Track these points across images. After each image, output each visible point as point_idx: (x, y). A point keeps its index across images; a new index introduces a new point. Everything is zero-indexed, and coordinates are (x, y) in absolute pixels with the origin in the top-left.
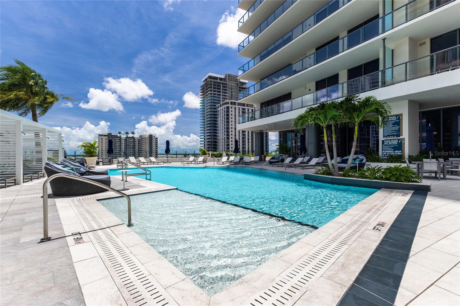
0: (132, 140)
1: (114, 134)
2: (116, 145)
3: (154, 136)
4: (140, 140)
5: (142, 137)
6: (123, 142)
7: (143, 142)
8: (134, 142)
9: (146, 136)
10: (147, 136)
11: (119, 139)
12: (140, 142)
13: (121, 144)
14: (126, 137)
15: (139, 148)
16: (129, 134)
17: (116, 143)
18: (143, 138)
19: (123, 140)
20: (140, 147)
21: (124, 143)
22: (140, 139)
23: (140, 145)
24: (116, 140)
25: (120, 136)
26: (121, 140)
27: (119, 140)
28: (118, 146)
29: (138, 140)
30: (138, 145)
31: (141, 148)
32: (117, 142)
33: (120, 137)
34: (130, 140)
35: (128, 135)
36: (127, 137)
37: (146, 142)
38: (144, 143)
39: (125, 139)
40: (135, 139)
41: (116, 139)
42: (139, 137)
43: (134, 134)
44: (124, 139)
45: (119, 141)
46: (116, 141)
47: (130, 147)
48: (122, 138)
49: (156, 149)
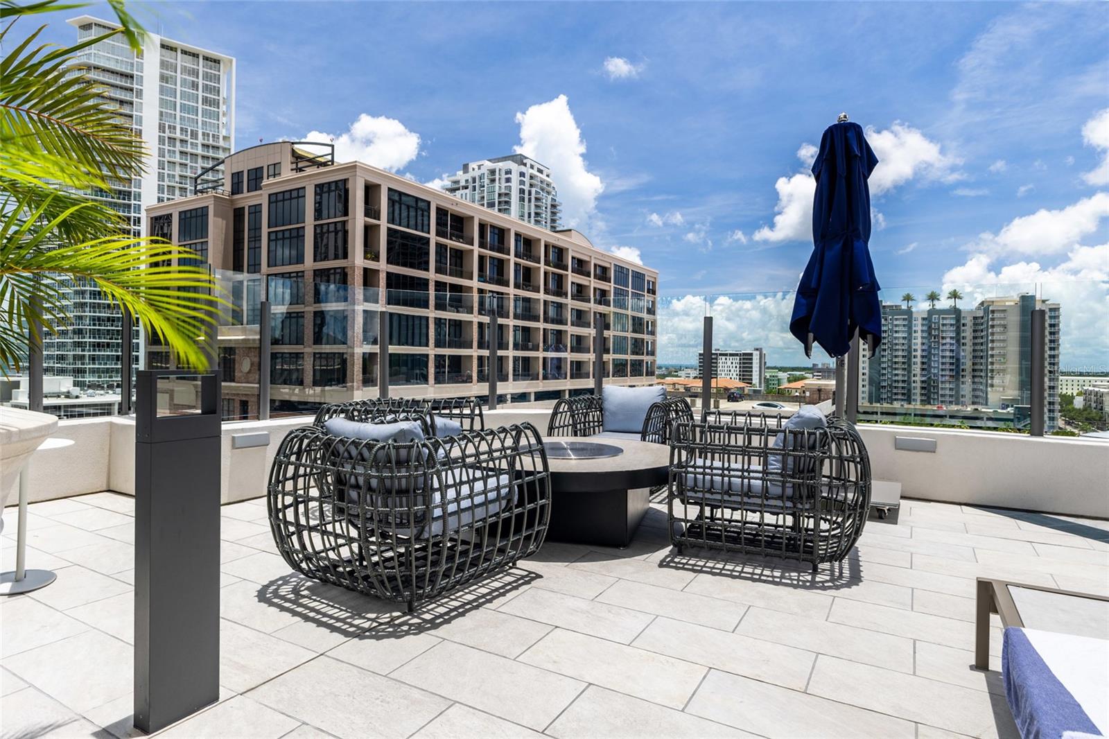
0: (951, 318)
1: (888, 304)
2: (896, 338)
3: (1044, 301)
4: (982, 318)
5: (991, 308)
6: (918, 326)
7: (993, 326)
8: (958, 328)
9: (1007, 304)
10: (1012, 303)
11: (904, 319)
12: (982, 324)
13: (910, 334)
14: (929, 311)
15: (978, 347)
16: (938, 299)
17: (896, 332)
18: (993, 312)
19: (920, 322)
20: (982, 344)
21: (922, 331)
22: (981, 313)
23: (982, 337)
24: (895, 323)
25: (909, 308)
26: (910, 322)
27: (906, 323)
28: (902, 341)
29: (975, 318)
30: (975, 338)
31: (984, 347)
32: (897, 329)
33: (909, 312)
34: (943, 318)
35: (936, 302)
36: (932, 312)
37: (1005, 326)
38: (997, 330)
39: (926, 316)
40: (963, 315)
41: (896, 319)
42: (978, 308)
43: (960, 298)
44: (924, 319)
45: (904, 325)
46: (896, 326)
48: (914, 316)
49: (1053, 353)
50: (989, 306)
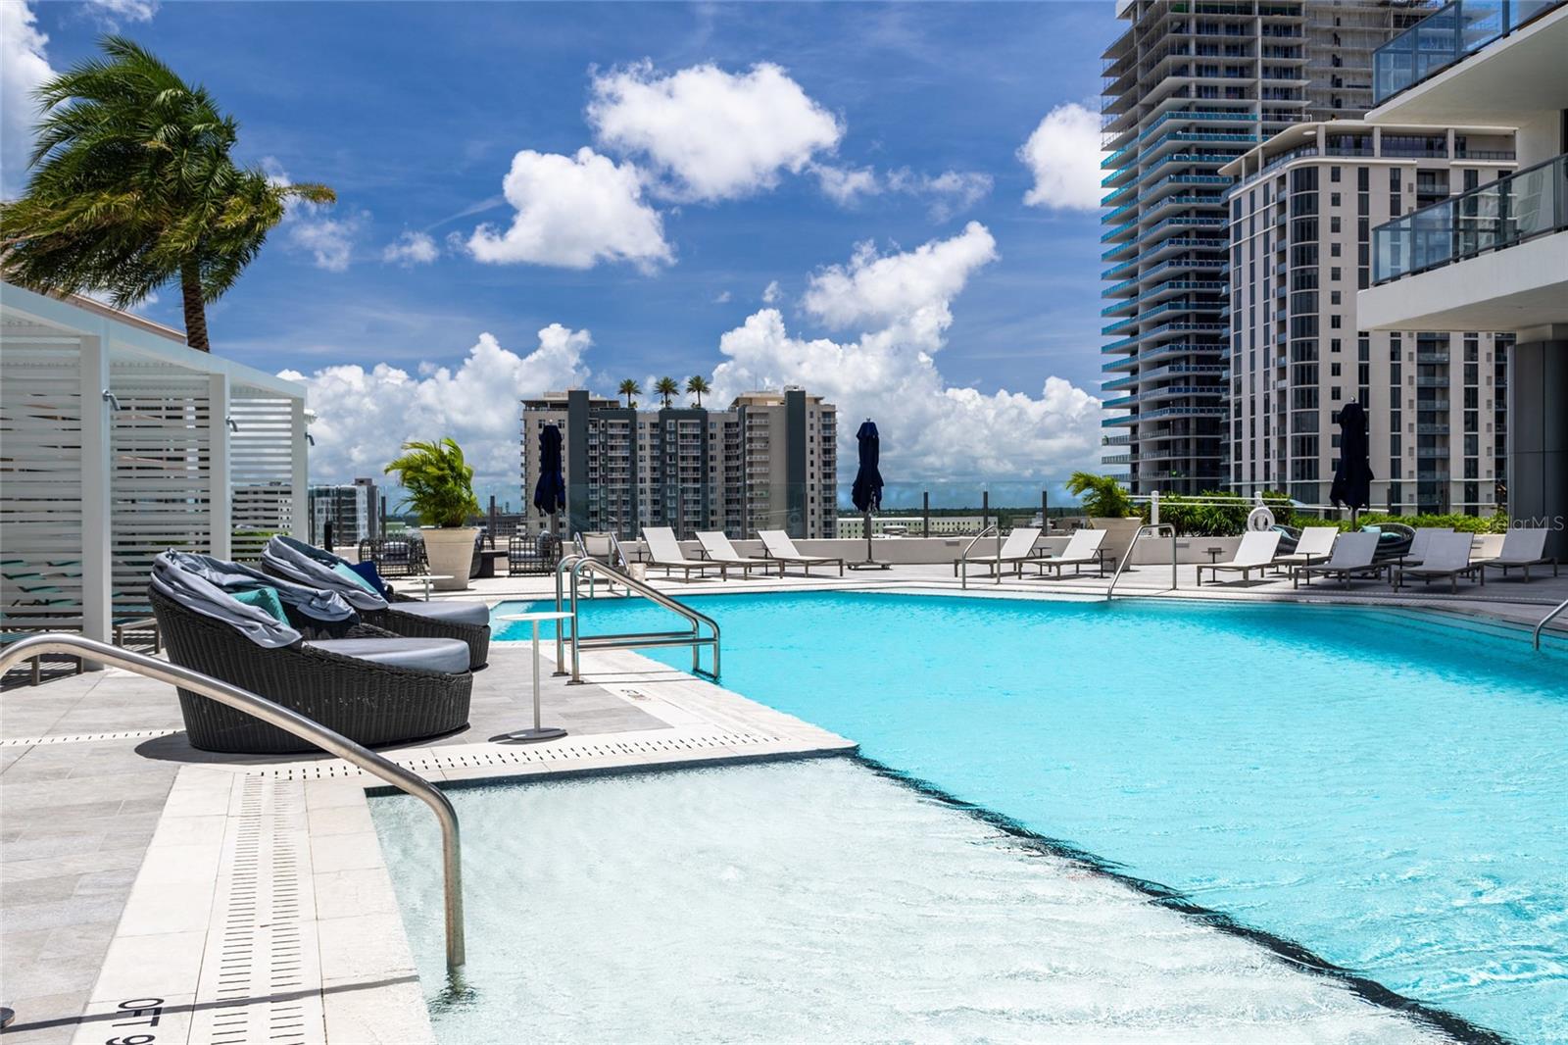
0: (694, 425)
1: (598, 398)
2: (612, 459)
3: (817, 400)
4: (737, 425)
5: (747, 411)
6: (645, 439)
7: (751, 440)
8: (704, 441)
9: (770, 404)
10: (775, 403)
11: (624, 426)
12: (737, 436)
13: (633, 452)
14: (661, 412)
15: (733, 474)
16: (675, 392)
17: (612, 448)
18: (751, 416)
19: (647, 431)
20: (737, 468)
21: (653, 447)
22: (734, 418)
23: (738, 458)
24: (611, 431)
25: (632, 405)
26: (633, 430)
27: (627, 432)
28: (621, 464)
29: (728, 425)
30: (728, 458)
31: (740, 474)
32: (613, 443)
33: (631, 412)
34: (682, 425)
35: (671, 396)
36: (667, 413)
37: (766, 440)
38: (757, 445)
39: (657, 421)
40: (710, 420)
41: (612, 426)
42: (732, 410)
43: (706, 391)
44: (653, 425)
45: (624, 437)
46: (612, 437)
47: (683, 469)
48: (639, 420)
49: (828, 482)
50: (744, 407)
